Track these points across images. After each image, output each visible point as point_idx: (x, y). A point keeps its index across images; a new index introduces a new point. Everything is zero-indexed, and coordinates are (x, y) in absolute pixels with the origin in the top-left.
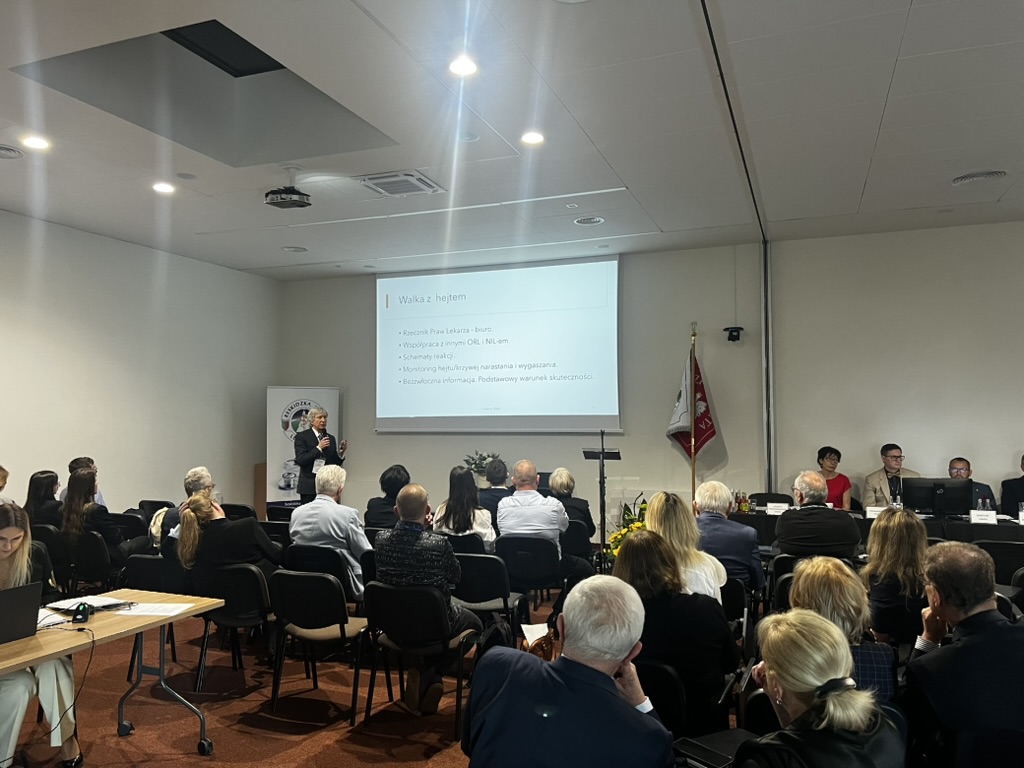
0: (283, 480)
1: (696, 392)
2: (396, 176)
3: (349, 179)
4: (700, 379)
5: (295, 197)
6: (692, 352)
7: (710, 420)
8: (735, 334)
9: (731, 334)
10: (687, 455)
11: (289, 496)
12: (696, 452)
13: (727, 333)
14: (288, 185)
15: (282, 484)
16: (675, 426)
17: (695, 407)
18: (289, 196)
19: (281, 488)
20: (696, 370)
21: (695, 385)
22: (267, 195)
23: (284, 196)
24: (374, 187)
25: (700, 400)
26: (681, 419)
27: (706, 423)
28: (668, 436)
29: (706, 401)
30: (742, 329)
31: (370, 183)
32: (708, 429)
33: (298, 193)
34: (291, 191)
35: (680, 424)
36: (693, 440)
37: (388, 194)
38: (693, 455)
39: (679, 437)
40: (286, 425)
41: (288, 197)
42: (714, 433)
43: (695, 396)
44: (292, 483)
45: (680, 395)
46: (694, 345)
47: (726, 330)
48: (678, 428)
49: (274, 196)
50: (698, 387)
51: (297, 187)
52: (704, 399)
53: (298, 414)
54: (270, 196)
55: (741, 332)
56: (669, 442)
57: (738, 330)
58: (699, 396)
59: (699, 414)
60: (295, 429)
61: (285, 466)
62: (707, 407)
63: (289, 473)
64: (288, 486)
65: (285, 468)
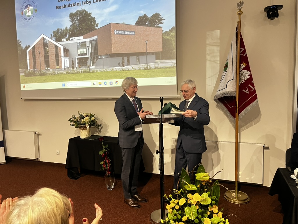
1: (241, 63)
4: (245, 51)
6: (238, 28)
7: (253, 85)
8: (274, 11)
10: (230, 115)
12: (240, 111)
16: (221, 92)
20: (241, 44)
21: (240, 57)
25: (244, 69)
26: (228, 86)
27: (250, 89)
28: (215, 100)
29: (249, 71)
30: (280, 7)
36: (237, 103)
38: (236, 115)
39: (225, 101)
43: (240, 66)
45: (226, 66)
46: (239, 22)
48: (223, 94)
50: (243, 58)
52: (247, 68)
55: (279, 10)
57: (277, 7)
58: (243, 66)
59: (243, 81)
62: (251, 75)
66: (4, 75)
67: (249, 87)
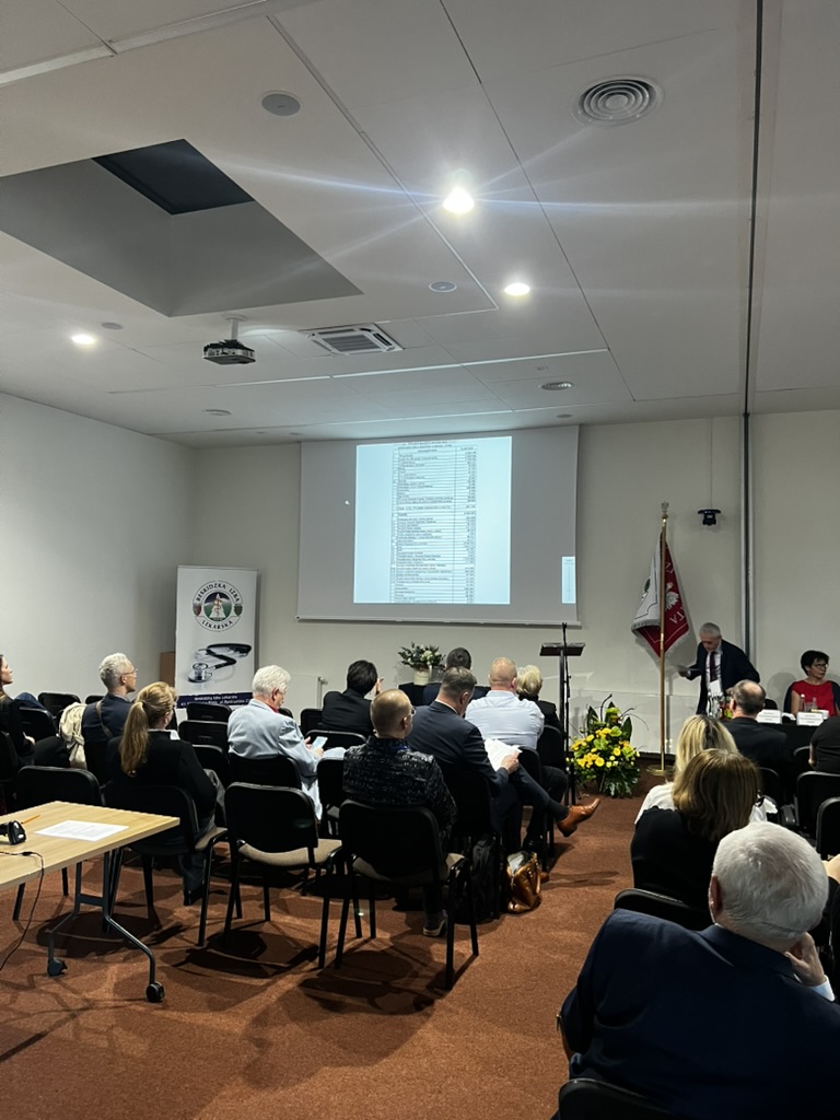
0: (194, 671)
1: (666, 582)
2: (352, 330)
3: (296, 334)
4: (671, 566)
5: (239, 352)
6: (663, 536)
7: (683, 613)
8: (710, 517)
9: (706, 515)
10: (654, 653)
11: (200, 689)
12: (666, 648)
13: (702, 517)
14: (229, 338)
15: (193, 676)
16: (642, 619)
17: (665, 599)
18: (232, 351)
19: (191, 680)
20: (667, 557)
21: (666, 573)
22: (206, 349)
23: (226, 350)
24: (323, 343)
25: (670, 590)
26: (650, 612)
27: (678, 617)
28: (633, 631)
29: (678, 592)
30: (719, 512)
31: (320, 339)
32: (680, 623)
33: (242, 347)
34: (234, 344)
35: (648, 618)
36: (662, 635)
37: (337, 351)
38: (662, 653)
39: (647, 632)
40: (197, 610)
41: (230, 352)
42: (686, 628)
43: (666, 586)
44: (203, 675)
45: (648, 585)
46: (664, 529)
47: (700, 512)
48: (646, 622)
49: (214, 350)
50: (669, 577)
51: (240, 339)
52: (675, 589)
53: (212, 598)
54: (209, 350)
55: (717, 515)
56: (634, 637)
57: (714, 512)
58: (670, 586)
59: (669, 606)
60: (208, 613)
61: (196, 655)
62: (679, 599)
63: (200, 664)
64: (199, 679)
65: (196, 658)
67: (678, 616)
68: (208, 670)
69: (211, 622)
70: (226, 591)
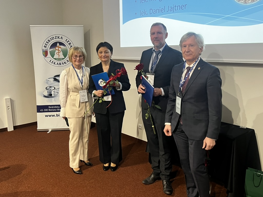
0: (46, 91)
11: (51, 102)
15: (46, 94)
19: (45, 97)
40: (46, 54)
44: (53, 93)
53: (54, 45)
60: (53, 55)
61: (47, 81)
63: (51, 87)
64: (50, 95)
65: (47, 83)
66: (90, 30)
68: (55, 91)
69: (55, 61)
70: (63, 41)
